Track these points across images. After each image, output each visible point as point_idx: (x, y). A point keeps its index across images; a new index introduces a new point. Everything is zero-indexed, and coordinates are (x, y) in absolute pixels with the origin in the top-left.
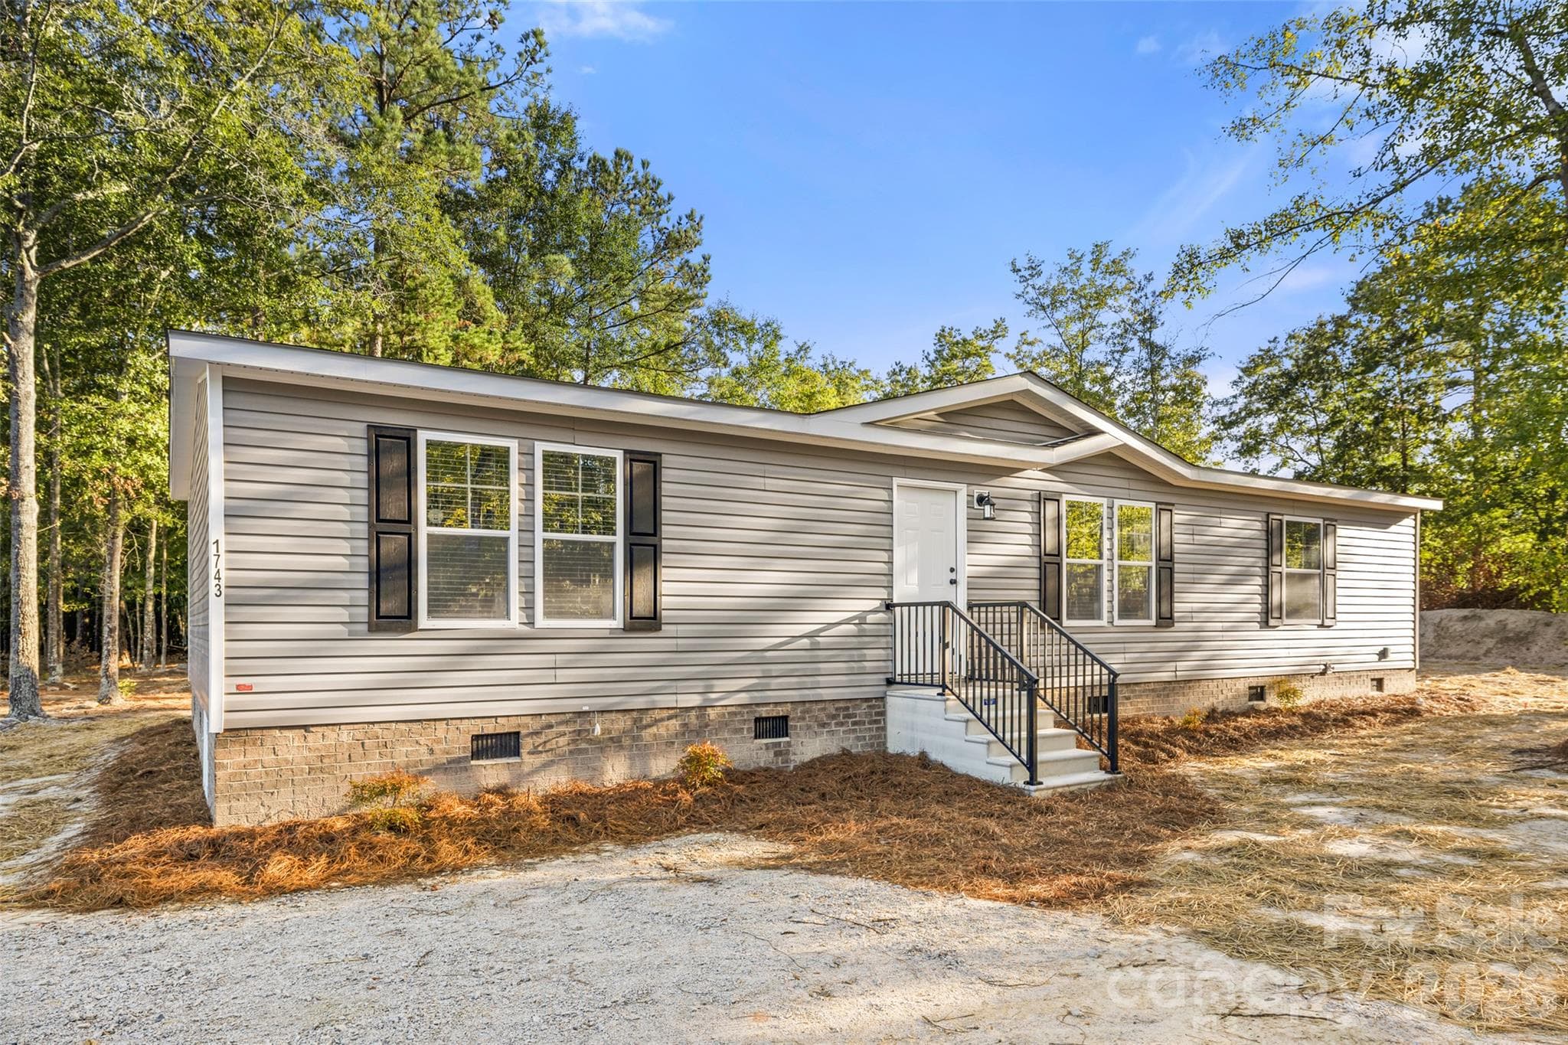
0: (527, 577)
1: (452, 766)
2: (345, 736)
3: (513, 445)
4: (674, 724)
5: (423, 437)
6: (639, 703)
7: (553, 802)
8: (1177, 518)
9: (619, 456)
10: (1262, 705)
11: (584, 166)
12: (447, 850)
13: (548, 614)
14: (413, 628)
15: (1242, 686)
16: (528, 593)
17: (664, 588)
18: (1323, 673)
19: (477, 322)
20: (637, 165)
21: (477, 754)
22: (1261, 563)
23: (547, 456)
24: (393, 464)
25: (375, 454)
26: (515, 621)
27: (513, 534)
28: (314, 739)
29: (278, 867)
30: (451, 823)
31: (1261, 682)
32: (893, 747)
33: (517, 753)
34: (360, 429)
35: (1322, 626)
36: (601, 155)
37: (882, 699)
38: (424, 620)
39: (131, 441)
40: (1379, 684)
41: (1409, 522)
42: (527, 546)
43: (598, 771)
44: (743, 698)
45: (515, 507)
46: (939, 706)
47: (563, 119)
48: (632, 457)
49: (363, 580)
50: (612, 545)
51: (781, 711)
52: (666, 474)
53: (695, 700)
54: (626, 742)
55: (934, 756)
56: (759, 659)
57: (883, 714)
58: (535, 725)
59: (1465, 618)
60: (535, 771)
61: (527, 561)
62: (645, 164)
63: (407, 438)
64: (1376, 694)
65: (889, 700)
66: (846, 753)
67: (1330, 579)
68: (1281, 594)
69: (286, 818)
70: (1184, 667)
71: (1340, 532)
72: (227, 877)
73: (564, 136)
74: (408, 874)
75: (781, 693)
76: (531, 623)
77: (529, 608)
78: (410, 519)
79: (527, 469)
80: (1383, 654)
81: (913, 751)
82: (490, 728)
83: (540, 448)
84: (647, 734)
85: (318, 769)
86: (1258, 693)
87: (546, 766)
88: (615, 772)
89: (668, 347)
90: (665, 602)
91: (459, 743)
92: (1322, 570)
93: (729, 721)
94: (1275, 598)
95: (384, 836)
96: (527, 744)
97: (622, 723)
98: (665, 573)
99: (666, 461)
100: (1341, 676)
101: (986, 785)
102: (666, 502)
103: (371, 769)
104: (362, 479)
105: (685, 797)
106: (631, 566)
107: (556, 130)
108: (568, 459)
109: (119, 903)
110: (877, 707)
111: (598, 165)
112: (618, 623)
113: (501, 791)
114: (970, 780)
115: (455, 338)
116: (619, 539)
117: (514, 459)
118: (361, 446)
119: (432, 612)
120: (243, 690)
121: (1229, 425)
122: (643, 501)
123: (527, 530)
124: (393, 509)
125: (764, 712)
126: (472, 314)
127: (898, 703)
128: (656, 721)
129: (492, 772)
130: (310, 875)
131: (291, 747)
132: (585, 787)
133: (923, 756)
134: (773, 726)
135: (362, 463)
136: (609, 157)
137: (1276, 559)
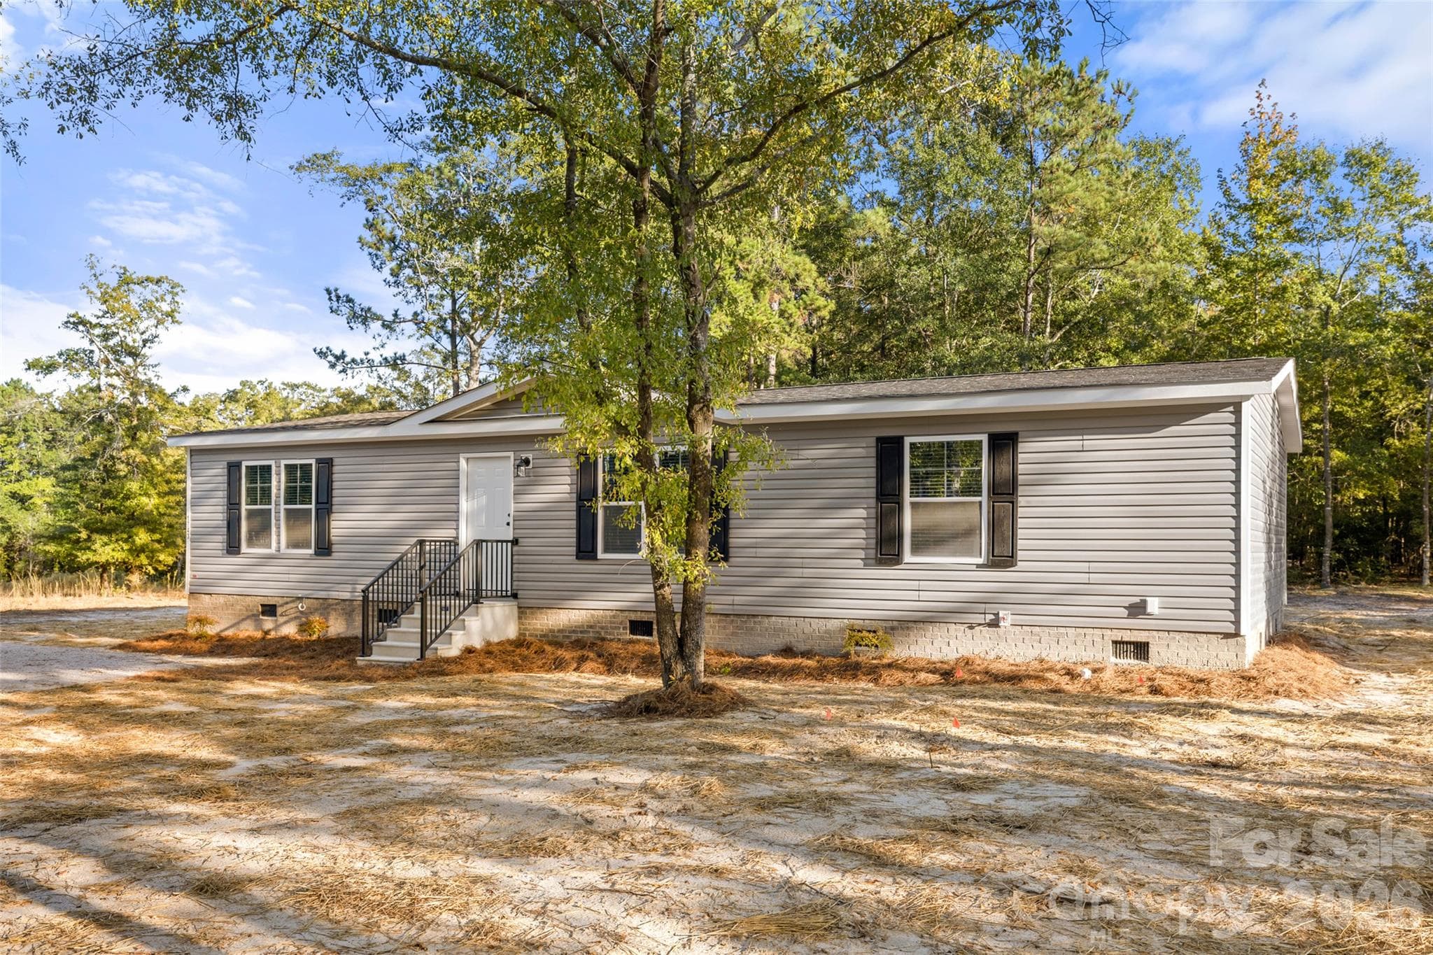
0: (278, 528)
1: (256, 618)
2: (221, 599)
3: (271, 463)
5: (244, 464)
6: (322, 594)
9: (313, 461)
13: (288, 546)
14: (239, 553)
15: (835, 628)
16: (279, 535)
17: (333, 532)
18: (993, 624)
21: (262, 613)
23: (287, 466)
24: (234, 478)
25: (229, 474)
26: (273, 550)
27: (272, 507)
28: (213, 599)
33: (275, 616)
35: (985, 566)
38: (244, 548)
40: (1139, 649)
41: (1219, 416)
42: (278, 512)
45: (274, 493)
48: (318, 461)
50: (311, 510)
52: (335, 469)
53: (347, 596)
58: (281, 601)
60: (281, 625)
61: (278, 520)
63: (239, 466)
64: (1127, 662)
71: (1026, 446)
76: (279, 550)
77: (279, 543)
78: (239, 502)
79: (279, 474)
80: (1141, 609)
82: (267, 601)
83: (283, 462)
84: (326, 612)
85: (214, 612)
87: (286, 623)
90: (333, 540)
91: (257, 607)
92: (986, 499)
96: (279, 610)
97: (316, 605)
98: (334, 524)
99: (336, 461)
100: (1035, 630)
102: (334, 484)
104: (226, 486)
106: (318, 519)
108: (295, 466)
112: (311, 551)
116: (313, 507)
117: (274, 469)
118: (226, 471)
119: (246, 544)
122: (324, 482)
123: (278, 504)
124: (234, 498)
125: (383, 606)
128: (329, 606)
129: (268, 623)
131: (207, 603)
135: (226, 479)
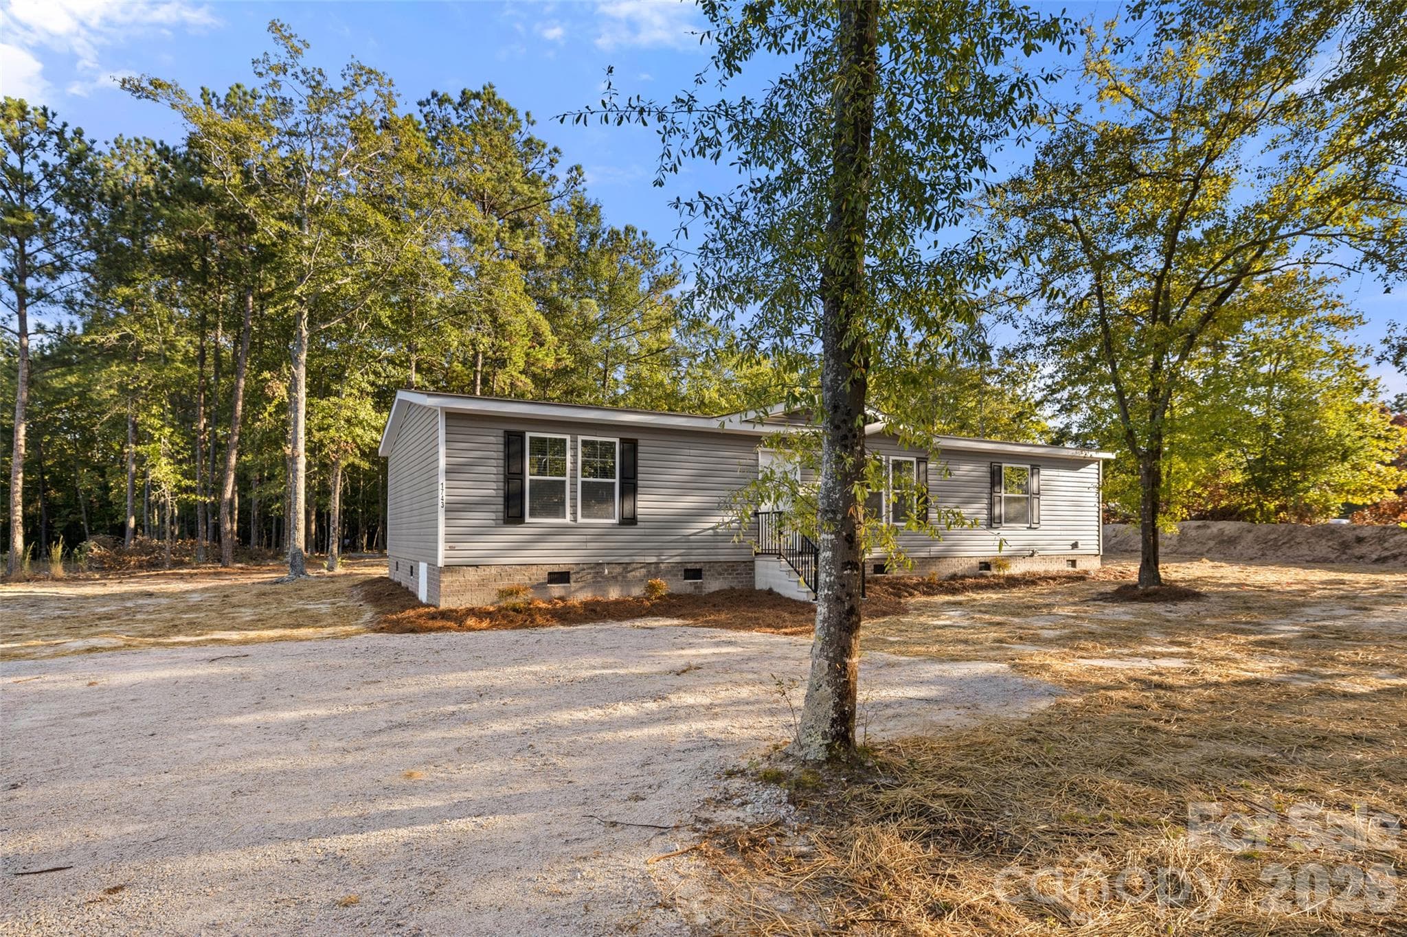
0: (574, 499)
1: (539, 587)
2: (493, 570)
3: (568, 438)
4: (643, 571)
5: (528, 435)
6: (627, 560)
7: (585, 605)
8: (930, 466)
9: (617, 441)
10: (988, 573)
11: (605, 236)
12: (539, 619)
13: (583, 516)
14: (523, 522)
15: (975, 562)
16: (574, 506)
17: (639, 504)
18: (1032, 556)
19: (542, 345)
20: (639, 235)
21: (550, 581)
22: (988, 490)
23: (584, 442)
24: (515, 448)
25: (507, 444)
26: (568, 520)
27: (567, 479)
28: (481, 571)
29: (471, 622)
30: (540, 609)
31: (988, 560)
32: (758, 587)
33: (568, 582)
34: (501, 433)
35: (1030, 528)
36: (616, 228)
37: (753, 562)
38: (528, 519)
39: (348, 421)
40: (1073, 563)
41: (1095, 466)
42: (574, 484)
43: (606, 593)
44: (678, 559)
45: (569, 465)
46: (777, 564)
47: (592, 209)
48: (623, 441)
49: (501, 500)
50: (613, 484)
51: (698, 566)
52: (640, 449)
53: (654, 559)
54: (620, 578)
55: (776, 590)
56: (687, 539)
57: (753, 569)
58: (576, 569)
59: (1199, 527)
60: (576, 591)
61: (574, 491)
62: (644, 234)
63: (521, 436)
64: (1070, 569)
65: (757, 563)
66: (732, 589)
67: (1036, 501)
68: (999, 510)
69: (469, 606)
70: (935, 550)
71: (1042, 472)
72: (452, 624)
73: (593, 219)
74: (523, 626)
75: (697, 557)
76: (575, 520)
77: (574, 513)
78: (522, 472)
79: (574, 448)
80: (1075, 546)
81: (766, 587)
82: (556, 569)
83: (580, 438)
84: (630, 575)
85: (483, 584)
86: (986, 566)
87: (582, 588)
88: (614, 594)
89: (658, 351)
90: (639, 511)
91: (542, 576)
92: (1030, 497)
93: (671, 571)
94: (997, 511)
95: (512, 613)
96: (573, 577)
97: (618, 569)
98: (639, 497)
99: (640, 442)
100: (1044, 557)
101: (794, 601)
102: (640, 462)
103: (504, 584)
104: (501, 455)
105: (647, 603)
106: (623, 495)
107: (588, 216)
108: (593, 443)
109: (412, 631)
110: (749, 566)
111: (614, 234)
112: (616, 521)
113: (562, 599)
114: (789, 599)
115: (527, 355)
116: (617, 481)
117: (568, 444)
118: (501, 440)
119: (532, 515)
120: (452, 549)
121: (1054, 392)
122: (629, 462)
123: (574, 477)
124: (514, 469)
125: (689, 566)
126: (537, 338)
127: (760, 564)
128: (634, 570)
129: (557, 590)
130: (484, 625)
131: (472, 575)
132: (600, 599)
133: (771, 589)
134: (693, 573)
135: (501, 447)
136: (622, 229)
137: (997, 489)
